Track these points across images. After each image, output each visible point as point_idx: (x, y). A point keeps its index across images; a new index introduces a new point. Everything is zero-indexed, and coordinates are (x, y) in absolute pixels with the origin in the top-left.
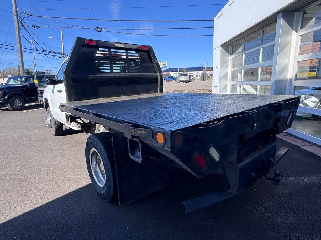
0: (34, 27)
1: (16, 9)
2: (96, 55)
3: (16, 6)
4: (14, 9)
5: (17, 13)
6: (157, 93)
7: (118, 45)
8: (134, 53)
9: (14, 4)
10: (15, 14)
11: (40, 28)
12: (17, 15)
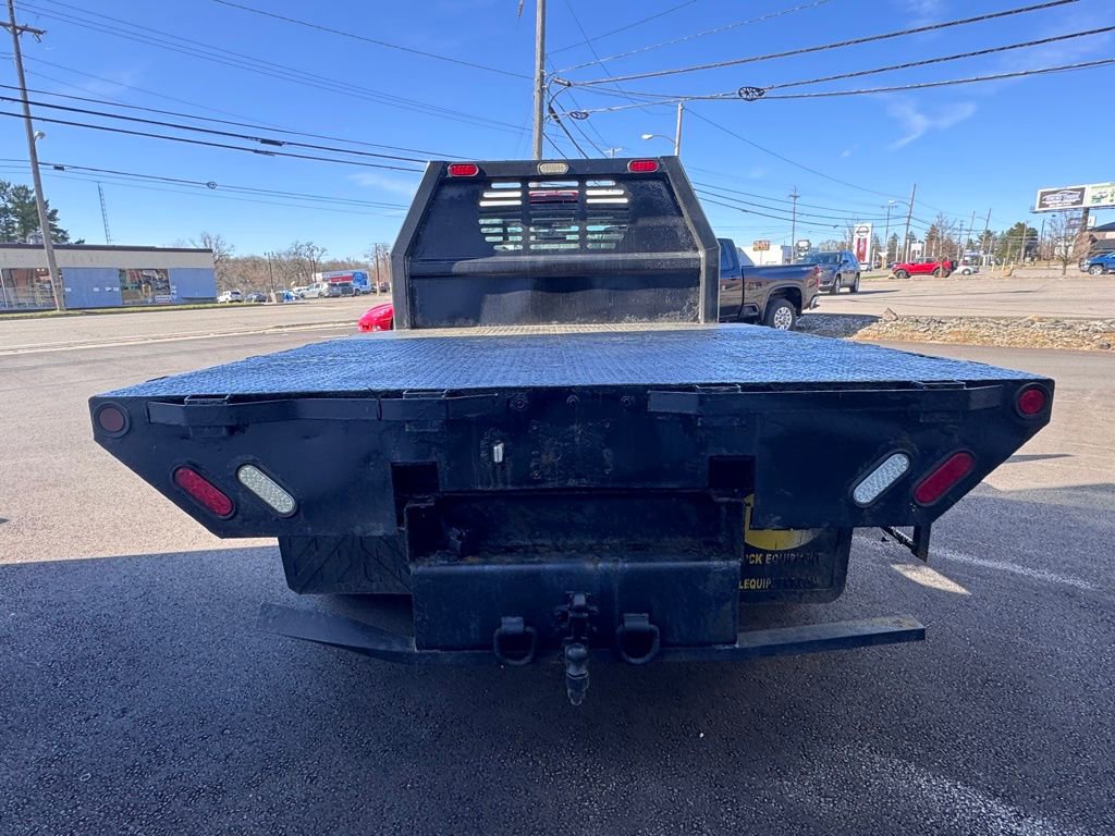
0: (576, 115)
1: (542, 76)
2: (483, 204)
3: (542, 67)
4: (538, 74)
5: (542, 84)
6: (696, 319)
7: (544, 169)
8: (607, 188)
9: (538, 63)
10: (537, 87)
11: (587, 115)
12: (542, 91)
